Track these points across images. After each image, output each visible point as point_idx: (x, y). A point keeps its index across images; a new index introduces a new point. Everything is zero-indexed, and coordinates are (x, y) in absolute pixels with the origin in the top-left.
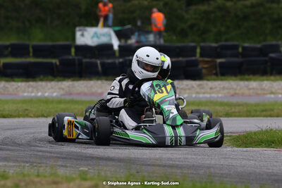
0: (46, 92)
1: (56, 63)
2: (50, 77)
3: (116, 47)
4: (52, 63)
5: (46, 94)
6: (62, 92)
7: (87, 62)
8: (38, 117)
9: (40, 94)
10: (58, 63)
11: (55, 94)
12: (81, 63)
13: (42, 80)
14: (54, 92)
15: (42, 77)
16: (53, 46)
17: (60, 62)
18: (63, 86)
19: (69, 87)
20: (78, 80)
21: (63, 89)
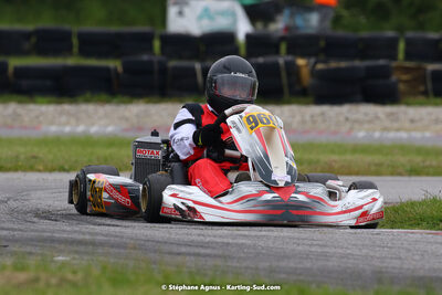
0: (93, 124)
1: (116, 69)
2: (104, 97)
3: (241, 37)
4: (107, 69)
5: (94, 130)
6: (125, 125)
7: (175, 68)
8: (52, 170)
9: (81, 129)
10: (120, 69)
11: (110, 129)
12: (163, 70)
13: (87, 101)
14: (109, 125)
15: (88, 95)
16: (119, 36)
17: (125, 66)
18: (127, 114)
19: (137, 116)
20: (155, 102)
21: (127, 119)
